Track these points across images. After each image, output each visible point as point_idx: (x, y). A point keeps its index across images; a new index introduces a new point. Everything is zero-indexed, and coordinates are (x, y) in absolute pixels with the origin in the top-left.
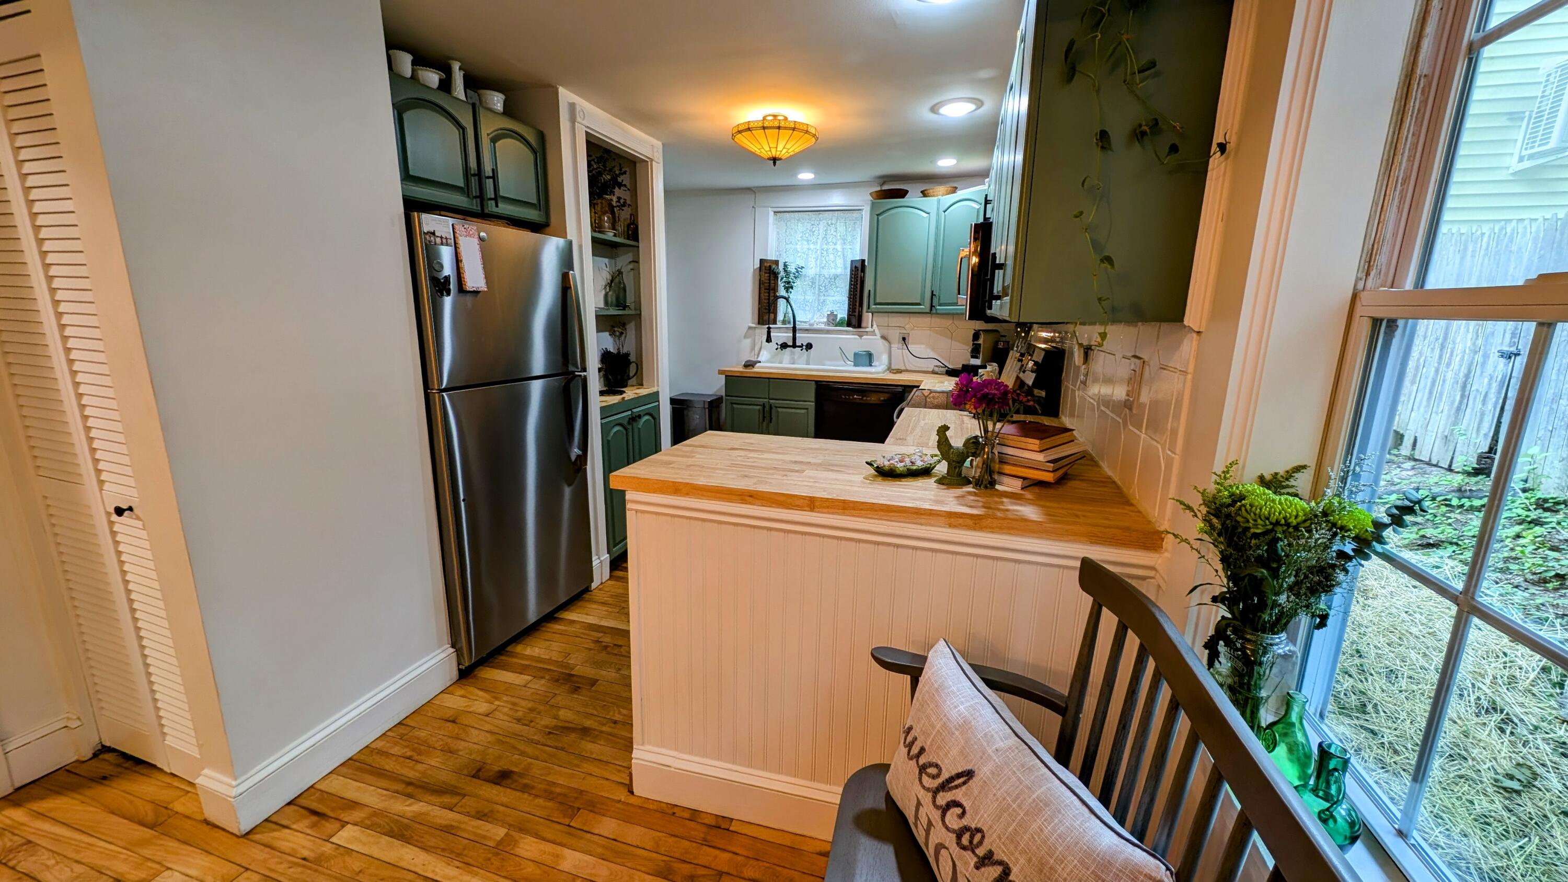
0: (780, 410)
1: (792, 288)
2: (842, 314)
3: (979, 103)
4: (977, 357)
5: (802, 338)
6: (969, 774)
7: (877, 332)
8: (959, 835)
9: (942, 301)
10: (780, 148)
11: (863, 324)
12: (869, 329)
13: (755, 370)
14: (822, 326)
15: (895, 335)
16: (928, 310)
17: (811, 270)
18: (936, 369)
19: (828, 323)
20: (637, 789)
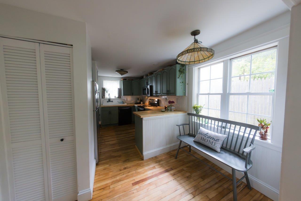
0: (112, 112)
1: (107, 92)
2: (117, 96)
5: (111, 100)
11: (121, 98)
15: (126, 99)
17: (111, 89)
19: (115, 98)
20: (145, 159)
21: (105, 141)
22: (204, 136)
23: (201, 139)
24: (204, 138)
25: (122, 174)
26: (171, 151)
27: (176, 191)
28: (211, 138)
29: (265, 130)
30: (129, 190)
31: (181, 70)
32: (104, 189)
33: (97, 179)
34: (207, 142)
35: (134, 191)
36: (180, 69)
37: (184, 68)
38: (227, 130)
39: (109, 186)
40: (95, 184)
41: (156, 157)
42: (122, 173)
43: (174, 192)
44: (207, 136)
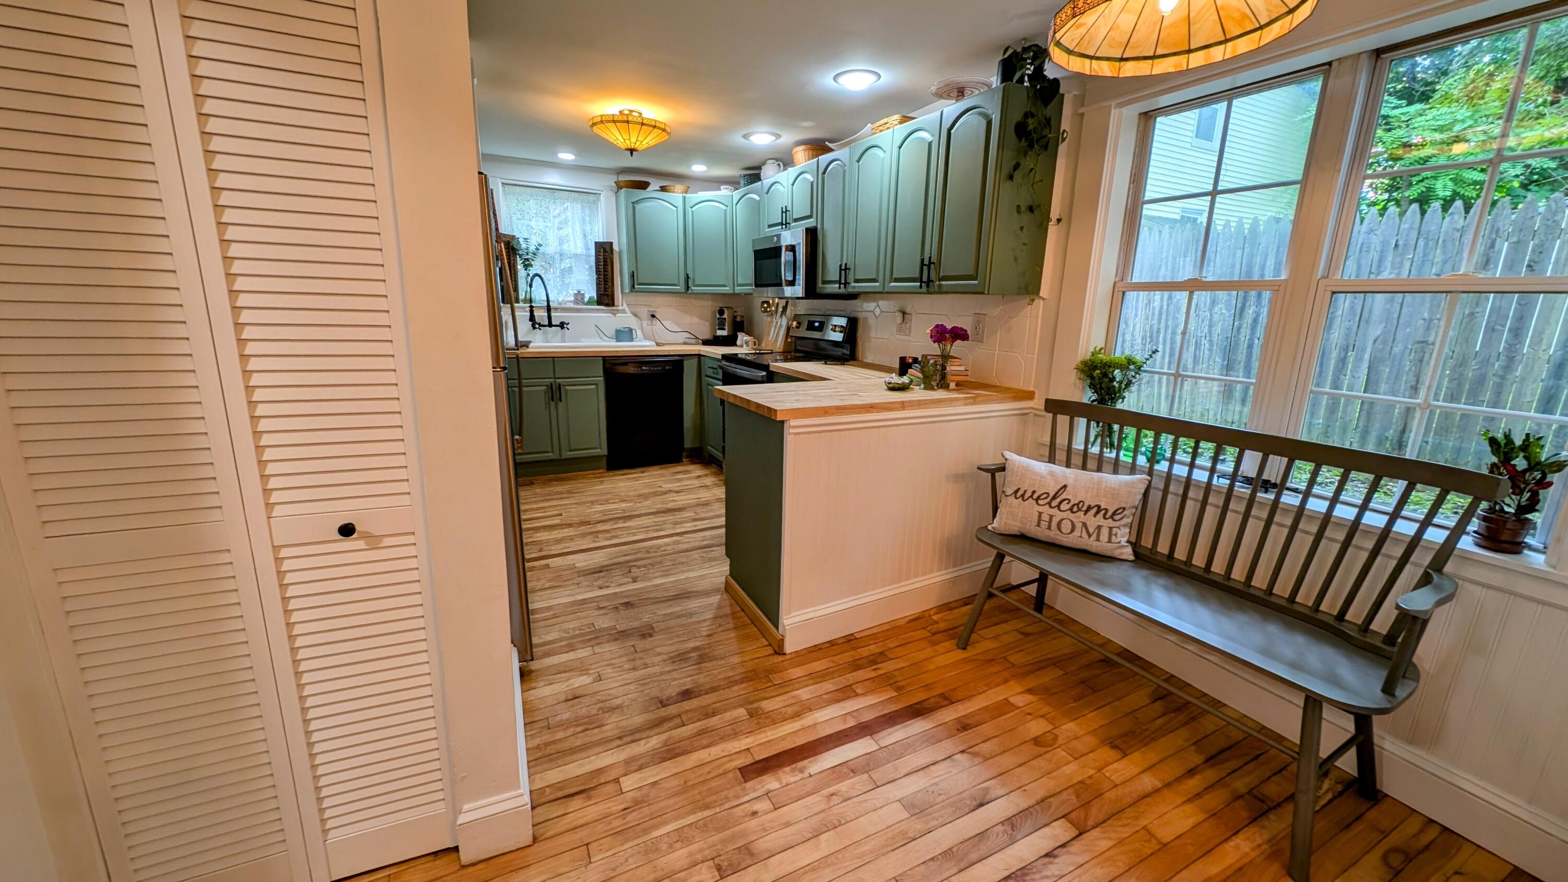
0: (568, 388)
1: (531, 266)
2: (591, 292)
3: (778, 136)
4: (724, 329)
5: (557, 317)
6: (1065, 486)
7: (627, 310)
8: (1071, 510)
9: (697, 283)
10: (633, 140)
11: (616, 304)
12: (620, 308)
13: (529, 350)
14: (572, 305)
15: (644, 312)
16: (683, 290)
17: (550, 248)
18: (687, 340)
19: (576, 301)
20: (789, 648)
21: (541, 550)
22: (1049, 503)
23: (1039, 525)
24: (1051, 517)
25: (677, 721)
26: (932, 612)
27: (981, 805)
28: (1089, 508)
29: (1527, 495)
30: (727, 799)
31: (1030, 121)
32: (592, 792)
33: (538, 747)
34: (1073, 530)
35: (759, 806)
36: (1027, 115)
37: (1049, 111)
38: (1290, 499)
39: (617, 781)
40: (532, 770)
41: (850, 640)
42: (673, 718)
43: (974, 813)
44: (1064, 506)
